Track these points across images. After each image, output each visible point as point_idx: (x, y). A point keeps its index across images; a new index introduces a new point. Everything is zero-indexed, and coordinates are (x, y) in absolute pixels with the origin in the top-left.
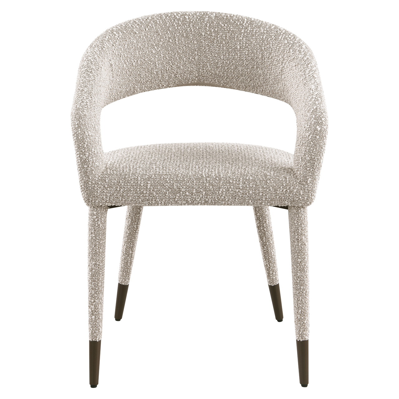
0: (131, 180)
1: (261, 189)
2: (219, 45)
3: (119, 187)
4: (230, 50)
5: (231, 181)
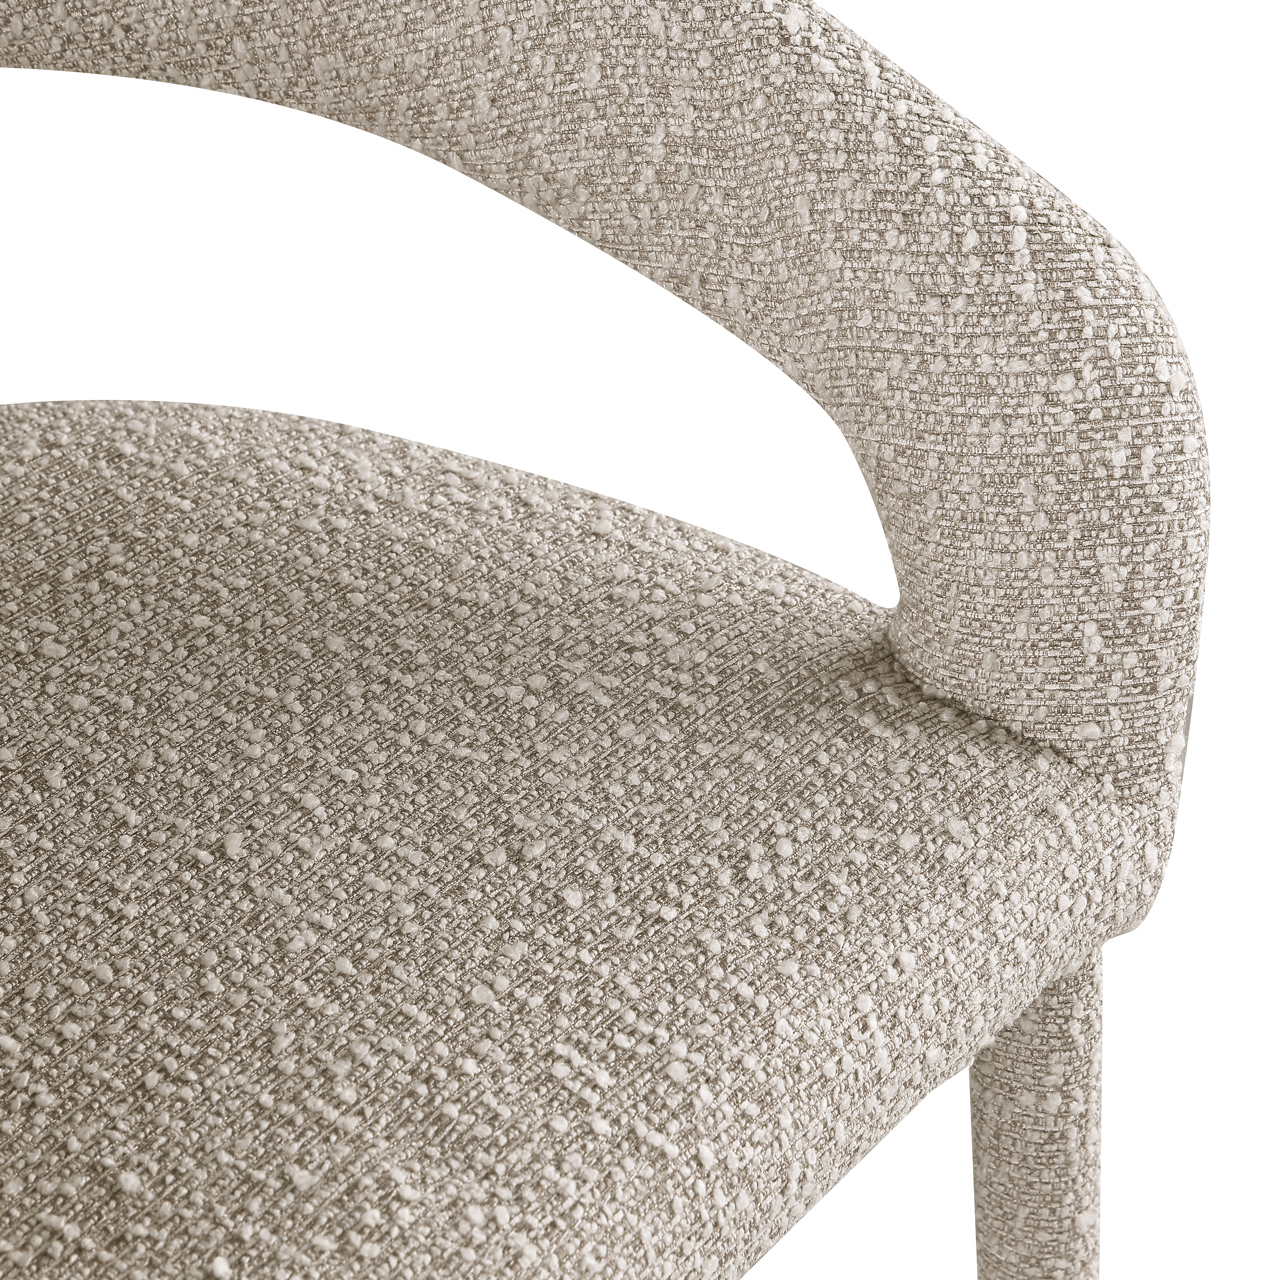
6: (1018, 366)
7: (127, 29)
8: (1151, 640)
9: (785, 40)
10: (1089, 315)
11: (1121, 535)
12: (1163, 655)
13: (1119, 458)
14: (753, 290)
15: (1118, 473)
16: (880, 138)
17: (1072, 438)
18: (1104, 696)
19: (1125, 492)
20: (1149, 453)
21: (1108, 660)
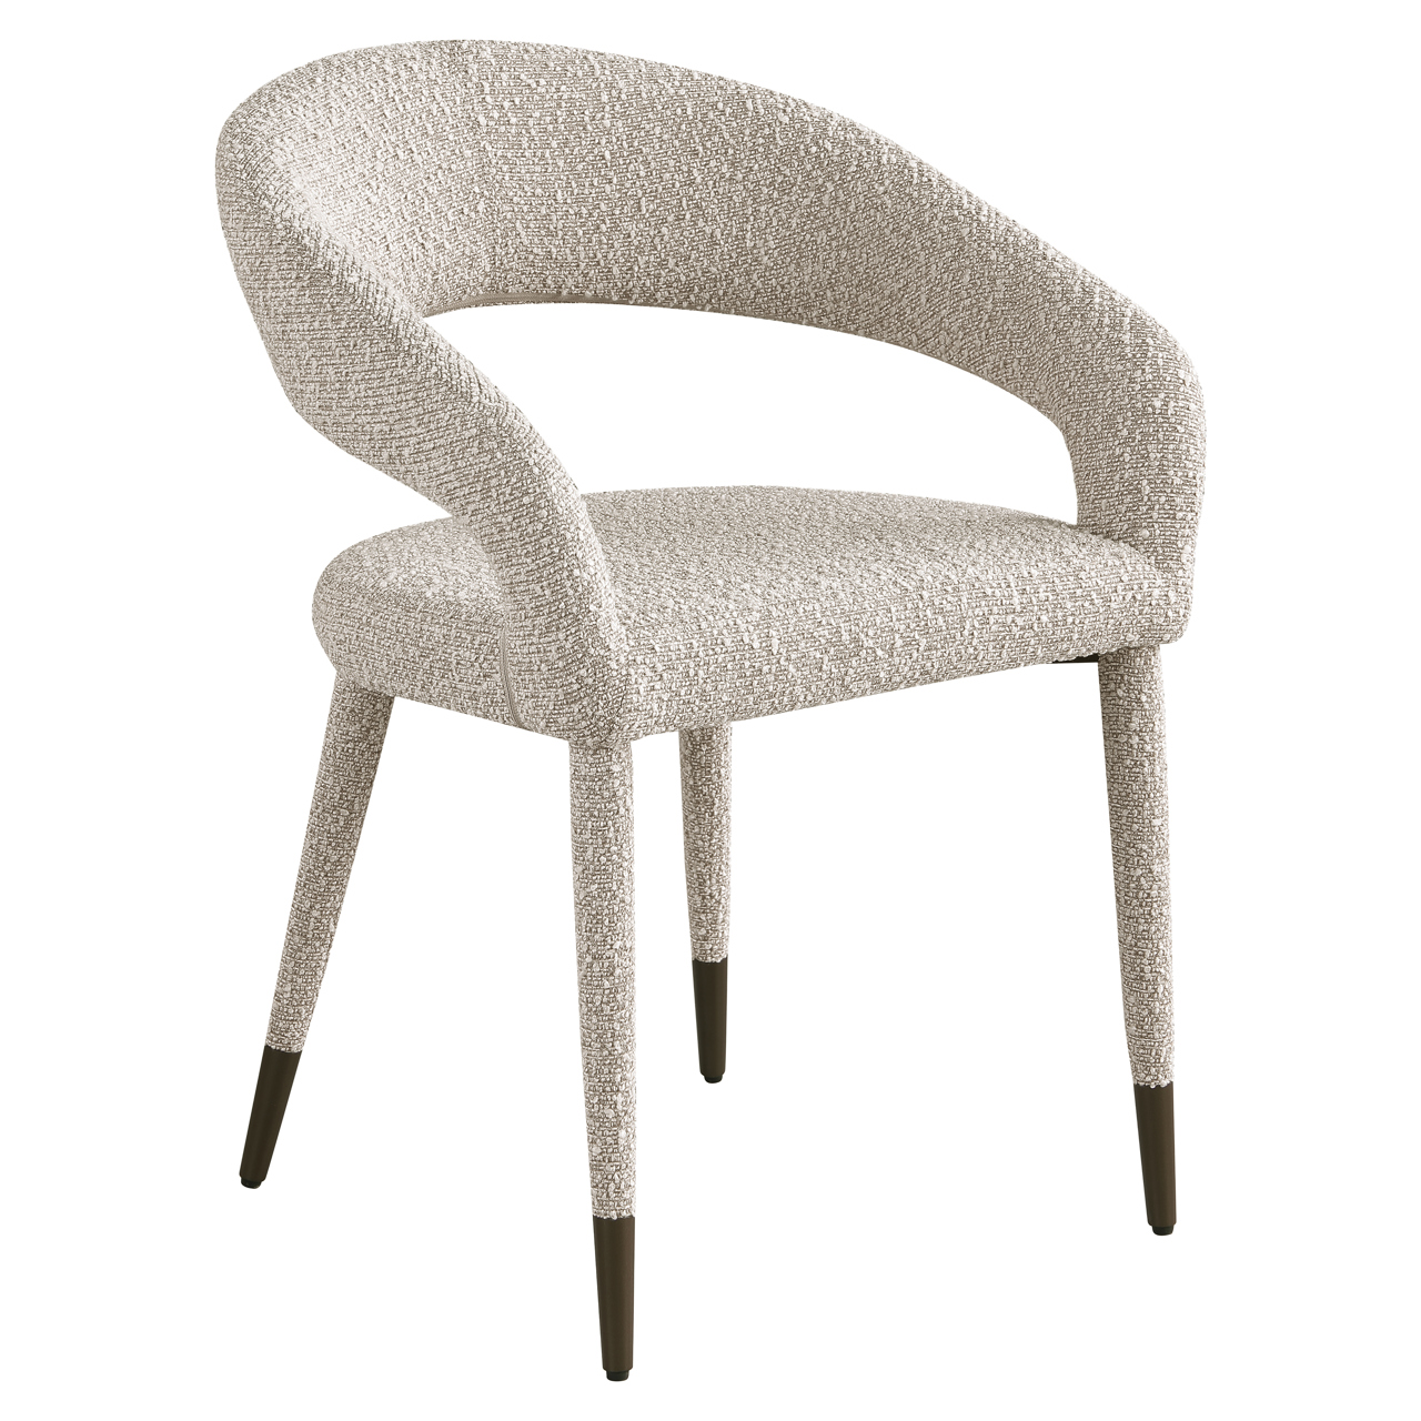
0: (720, 633)
1: (1069, 605)
2: (539, 154)
3: (692, 665)
4: (580, 167)
5: (989, 592)
6: (1120, 367)
7: (783, 287)
8: (1172, 492)
9: (1045, 259)
10: (1151, 349)
11: (1158, 440)
12: (1178, 500)
13: (1158, 404)
14: (1024, 361)
15: (1158, 411)
16: (1076, 289)
17: (1139, 396)
18: (1151, 517)
19: (1161, 420)
20: (1172, 404)
21: (1153, 499)
